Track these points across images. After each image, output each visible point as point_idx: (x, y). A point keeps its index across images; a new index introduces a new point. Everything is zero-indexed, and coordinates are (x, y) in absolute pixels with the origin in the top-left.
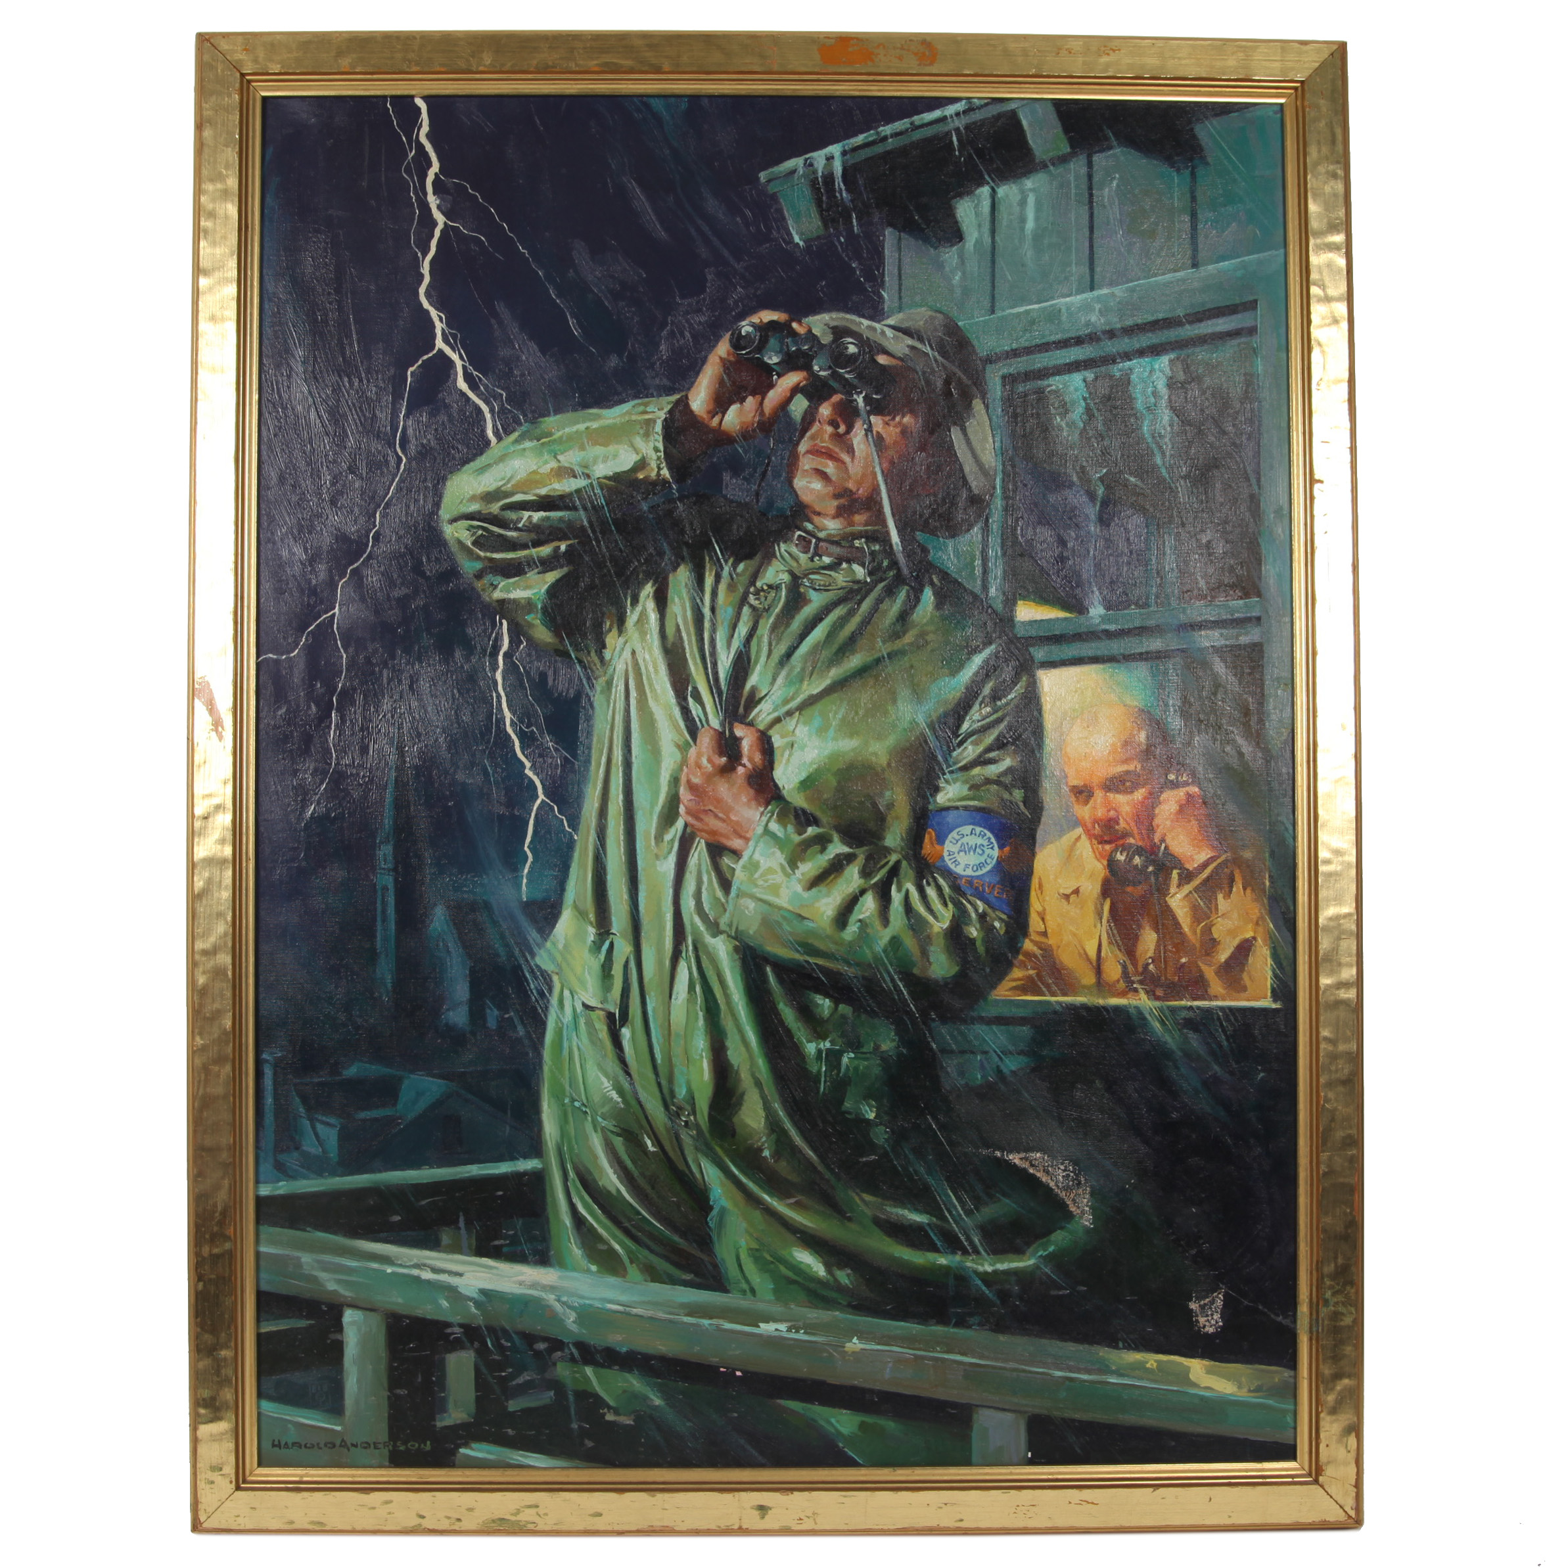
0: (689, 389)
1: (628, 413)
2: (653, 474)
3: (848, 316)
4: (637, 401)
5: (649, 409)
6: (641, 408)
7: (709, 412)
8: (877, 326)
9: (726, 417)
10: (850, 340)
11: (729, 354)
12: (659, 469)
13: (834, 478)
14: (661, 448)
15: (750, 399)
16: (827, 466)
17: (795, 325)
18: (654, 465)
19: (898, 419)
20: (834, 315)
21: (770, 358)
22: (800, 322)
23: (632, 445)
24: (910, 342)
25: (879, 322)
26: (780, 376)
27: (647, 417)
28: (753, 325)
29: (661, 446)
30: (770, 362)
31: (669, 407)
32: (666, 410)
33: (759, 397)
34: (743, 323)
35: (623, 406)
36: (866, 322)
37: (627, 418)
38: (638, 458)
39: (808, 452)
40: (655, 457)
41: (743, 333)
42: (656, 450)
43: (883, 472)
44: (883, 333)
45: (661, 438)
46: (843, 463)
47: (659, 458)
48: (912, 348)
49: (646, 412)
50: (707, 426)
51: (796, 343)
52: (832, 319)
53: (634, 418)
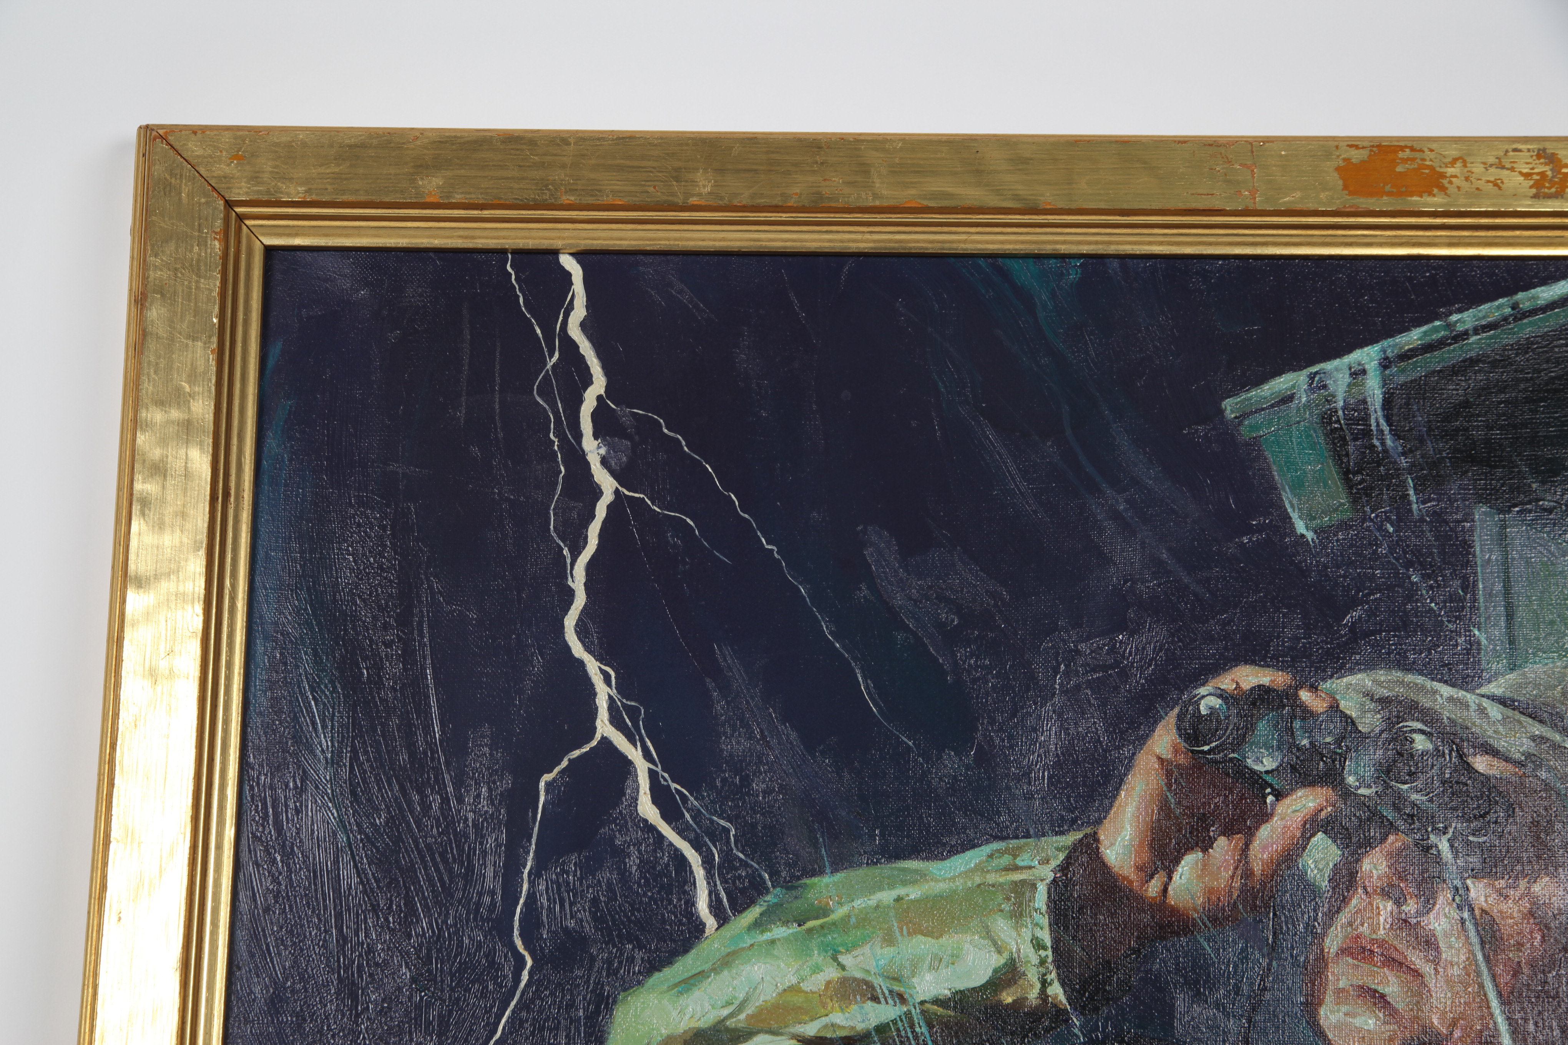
0: (1099, 821)
1: (980, 868)
2: (1033, 995)
3: (1410, 678)
4: (996, 845)
5: (1020, 862)
6: (1006, 860)
7: (1140, 868)
8: (1470, 697)
9: (1176, 877)
10: (1419, 725)
11: (1176, 751)
12: (1044, 983)
13: (1400, 1006)
14: (1048, 942)
15: (1222, 841)
16: (1385, 982)
17: (1305, 695)
18: (1033, 975)
19: (1523, 883)
20: (1381, 675)
21: (1259, 760)
22: (1314, 688)
23: (988, 934)
24: (1537, 729)
25: (1471, 691)
26: (1279, 795)
27: (1017, 876)
28: (1222, 694)
29: (1046, 937)
30: (1258, 768)
31: (1061, 856)
32: (1054, 863)
33: (1238, 839)
34: (1203, 691)
35: (969, 854)
36: (1446, 691)
37: (978, 880)
38: (996, 961)
39: (1344, 951)
40: (1035, 960)
41: (1204, 711)
42: (1038, 945)
43: (1500, 995)
44: (1482, 711)
45: (1045, 921)
46: (1417, 974)
47: (1043, 962)
48: (1542, 739)
49: (1016, 868)
50: (1140, 899)
51: (1308, 731)
52: (1379, 683)
53: (991, 878)
